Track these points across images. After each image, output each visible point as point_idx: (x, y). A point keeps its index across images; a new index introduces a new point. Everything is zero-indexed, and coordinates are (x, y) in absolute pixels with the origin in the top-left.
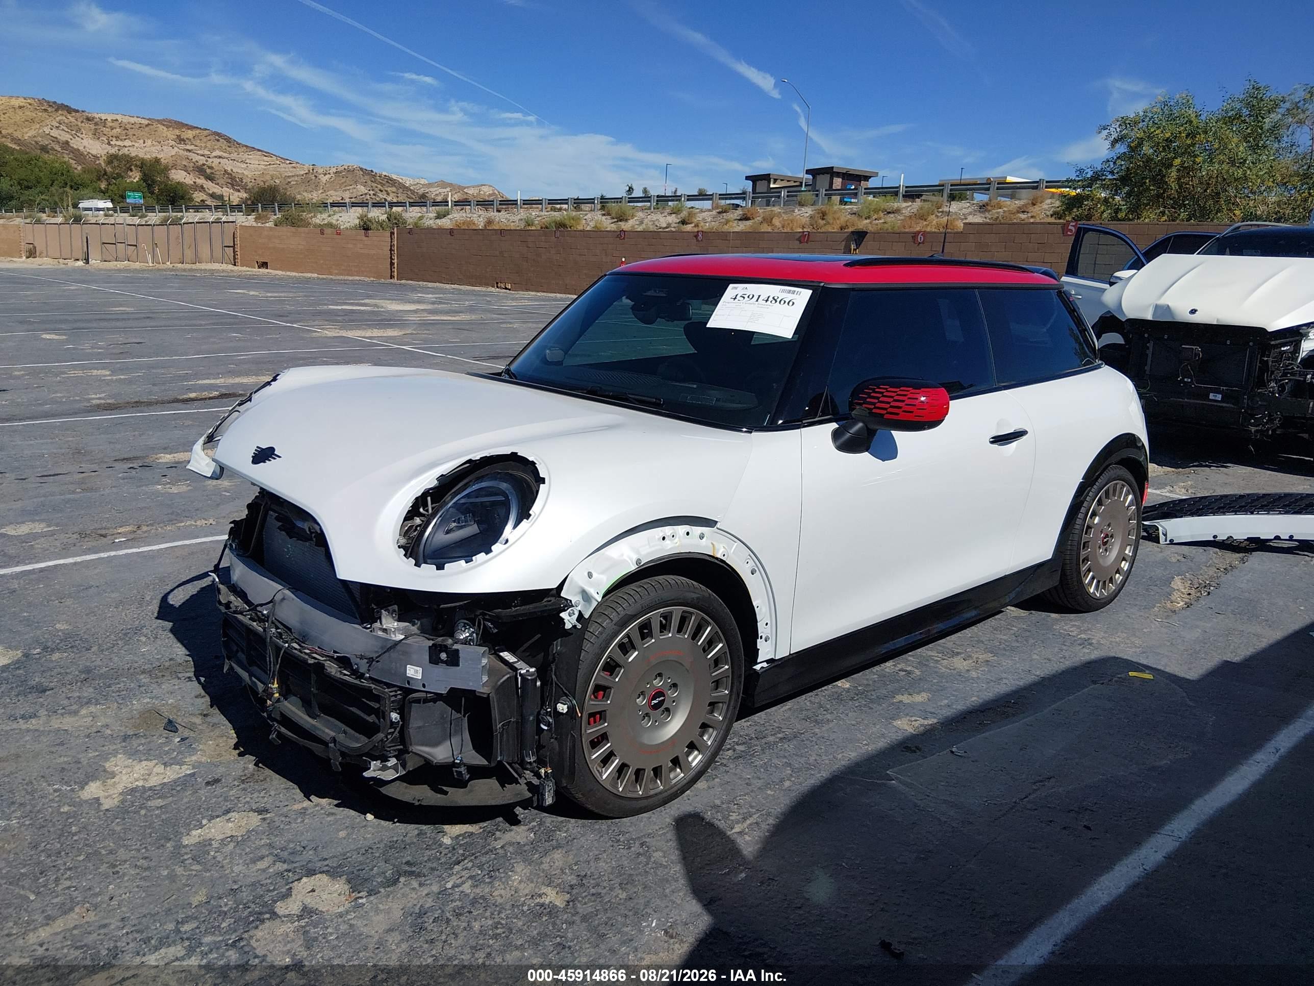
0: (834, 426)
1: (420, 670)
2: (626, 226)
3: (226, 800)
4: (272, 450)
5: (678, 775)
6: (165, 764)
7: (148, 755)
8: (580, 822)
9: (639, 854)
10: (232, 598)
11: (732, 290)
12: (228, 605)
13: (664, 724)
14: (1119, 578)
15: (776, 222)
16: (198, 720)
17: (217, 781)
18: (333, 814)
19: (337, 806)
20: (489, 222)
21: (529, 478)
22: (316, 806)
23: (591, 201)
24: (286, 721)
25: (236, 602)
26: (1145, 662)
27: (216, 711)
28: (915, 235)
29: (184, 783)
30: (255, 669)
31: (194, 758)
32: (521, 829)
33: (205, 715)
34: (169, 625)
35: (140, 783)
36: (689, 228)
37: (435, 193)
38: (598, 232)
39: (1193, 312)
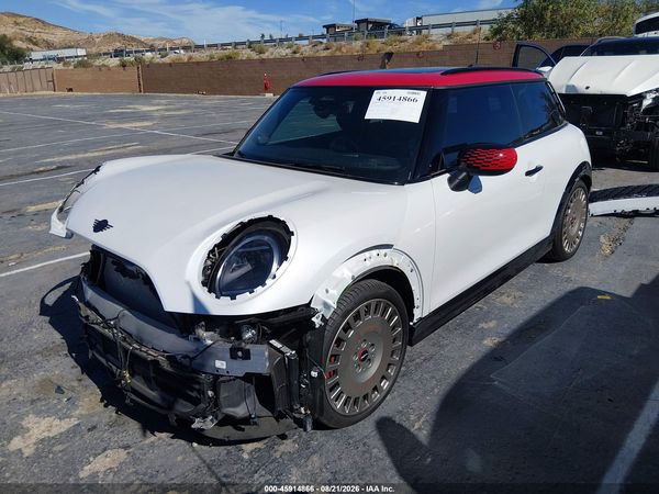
0: (448, 175)
1: (224, 363)
2: (264, 56)
3: (102, 441)
4: (105, 222)
5: (377, 396)
6: (60, 419)
7: (48, 413)
8: (323, 432)
9: (364, 452)
10: (89, 312)
11: (377, 94)
12: (87, 317)
13: (368, 369)
14: (578, 240)
15: (344, 50)
16: (76, 384)
17: (94, 427)
18: (170, 444)
19: (172, 438)
20: (190, 58)
21: (282, 232)
22: (159, 439)
23: (244, 43)
24: (135, 392)
25: (93, 316)
26: (603, 289)
27: (85, 377)
28: (418, 54)
29: (75, 430)
30: (109, 356)
31: (77, 412)
32: (288, 442)
33: (80, 380)
34: (48, 318)
35: (46, 434)
36: (297, 55)
37: (159, 44)
38: (249, 61)
39: (587, 88)
